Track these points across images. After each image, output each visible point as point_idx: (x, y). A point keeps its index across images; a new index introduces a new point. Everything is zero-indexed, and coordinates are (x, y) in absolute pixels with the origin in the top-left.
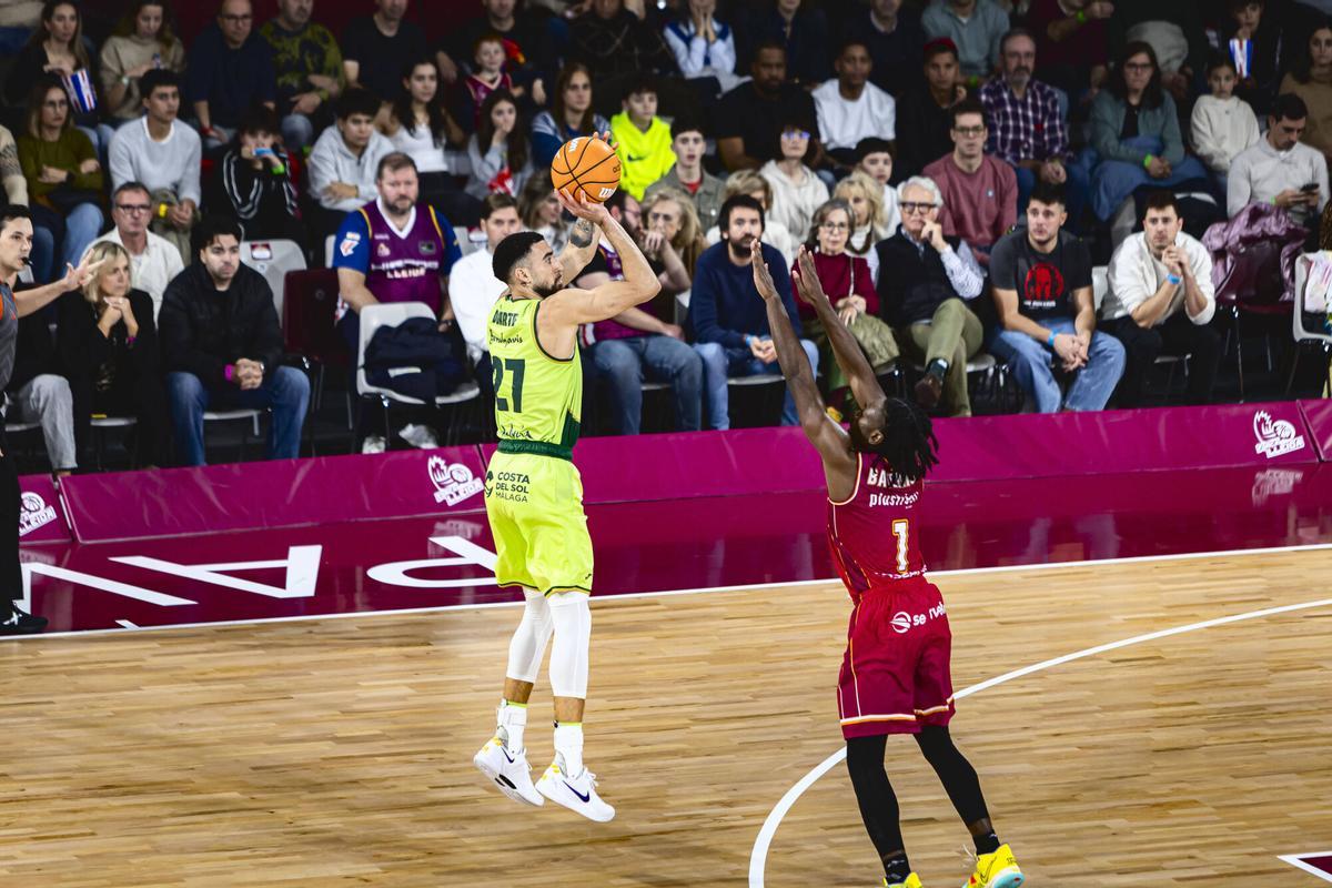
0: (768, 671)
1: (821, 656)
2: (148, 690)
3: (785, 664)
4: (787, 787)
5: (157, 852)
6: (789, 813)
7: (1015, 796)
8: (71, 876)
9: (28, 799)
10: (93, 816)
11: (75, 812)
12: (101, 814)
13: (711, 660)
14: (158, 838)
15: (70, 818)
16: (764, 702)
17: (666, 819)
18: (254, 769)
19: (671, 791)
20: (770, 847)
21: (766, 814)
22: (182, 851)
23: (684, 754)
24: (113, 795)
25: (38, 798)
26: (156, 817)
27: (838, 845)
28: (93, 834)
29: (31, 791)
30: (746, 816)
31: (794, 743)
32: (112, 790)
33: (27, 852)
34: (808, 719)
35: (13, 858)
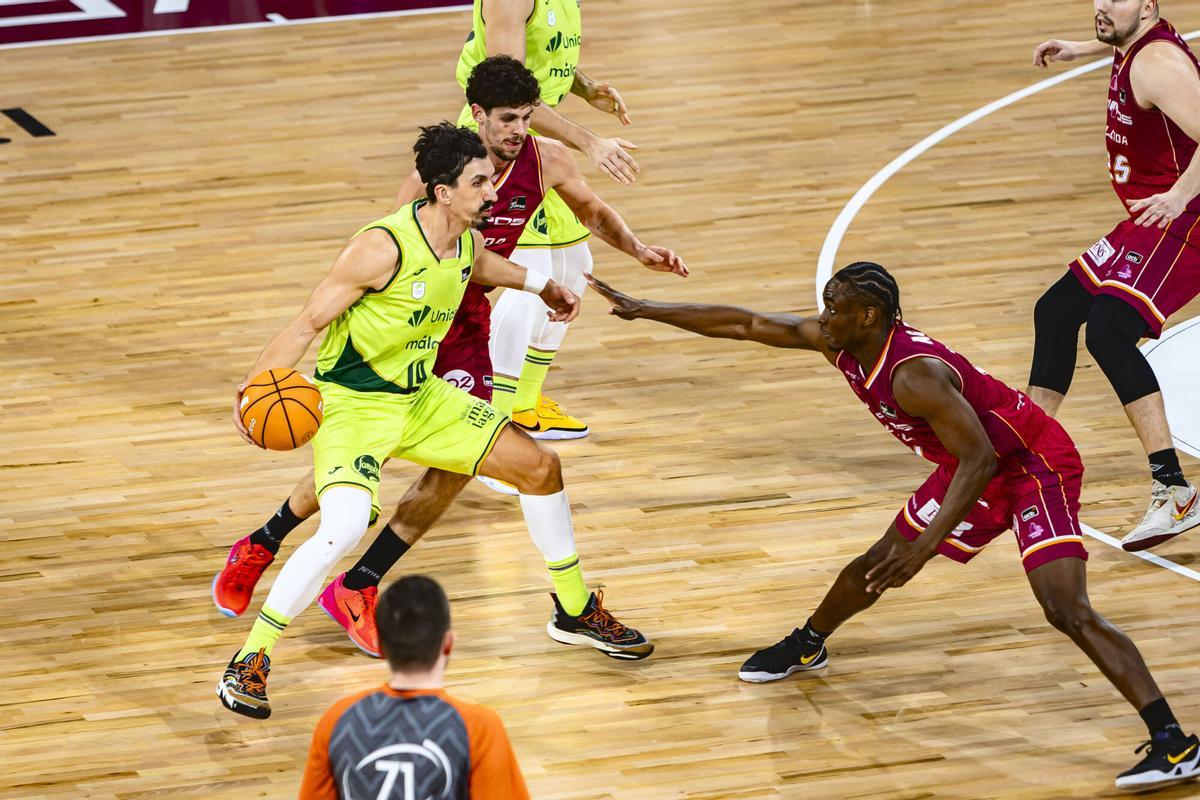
0: (884, 56)
1: (939, 40)
2: (281, 83)
3: (902, 49)
4: (876, 169)
5: (254, 242)
6: (874, 195)
7: (1096, 176)
8: (165, 267)
9: (142, 192)
10: (200, 208)
11: (183, 204)
12: (209, 206)
13: (831, 45)
14: (256, 229)
15: (176, 210)
16: (872, 86)
17: (753, 203)
18: (367, 158)
19: (764, 175)
20: (849, 229)
21: (849, 197)
22: (277, 241)
23: (784, 138)
24: (224, 187)
25: (153, 191)
26: (259, 208)
27: (914, 227)
28: (195, 226)
29: (146, 184)
30: (830, 199)
31: (895, 125)
32: (224, 182)
33: (129, 244)
34: (912, 102)
35: (114, 250)
